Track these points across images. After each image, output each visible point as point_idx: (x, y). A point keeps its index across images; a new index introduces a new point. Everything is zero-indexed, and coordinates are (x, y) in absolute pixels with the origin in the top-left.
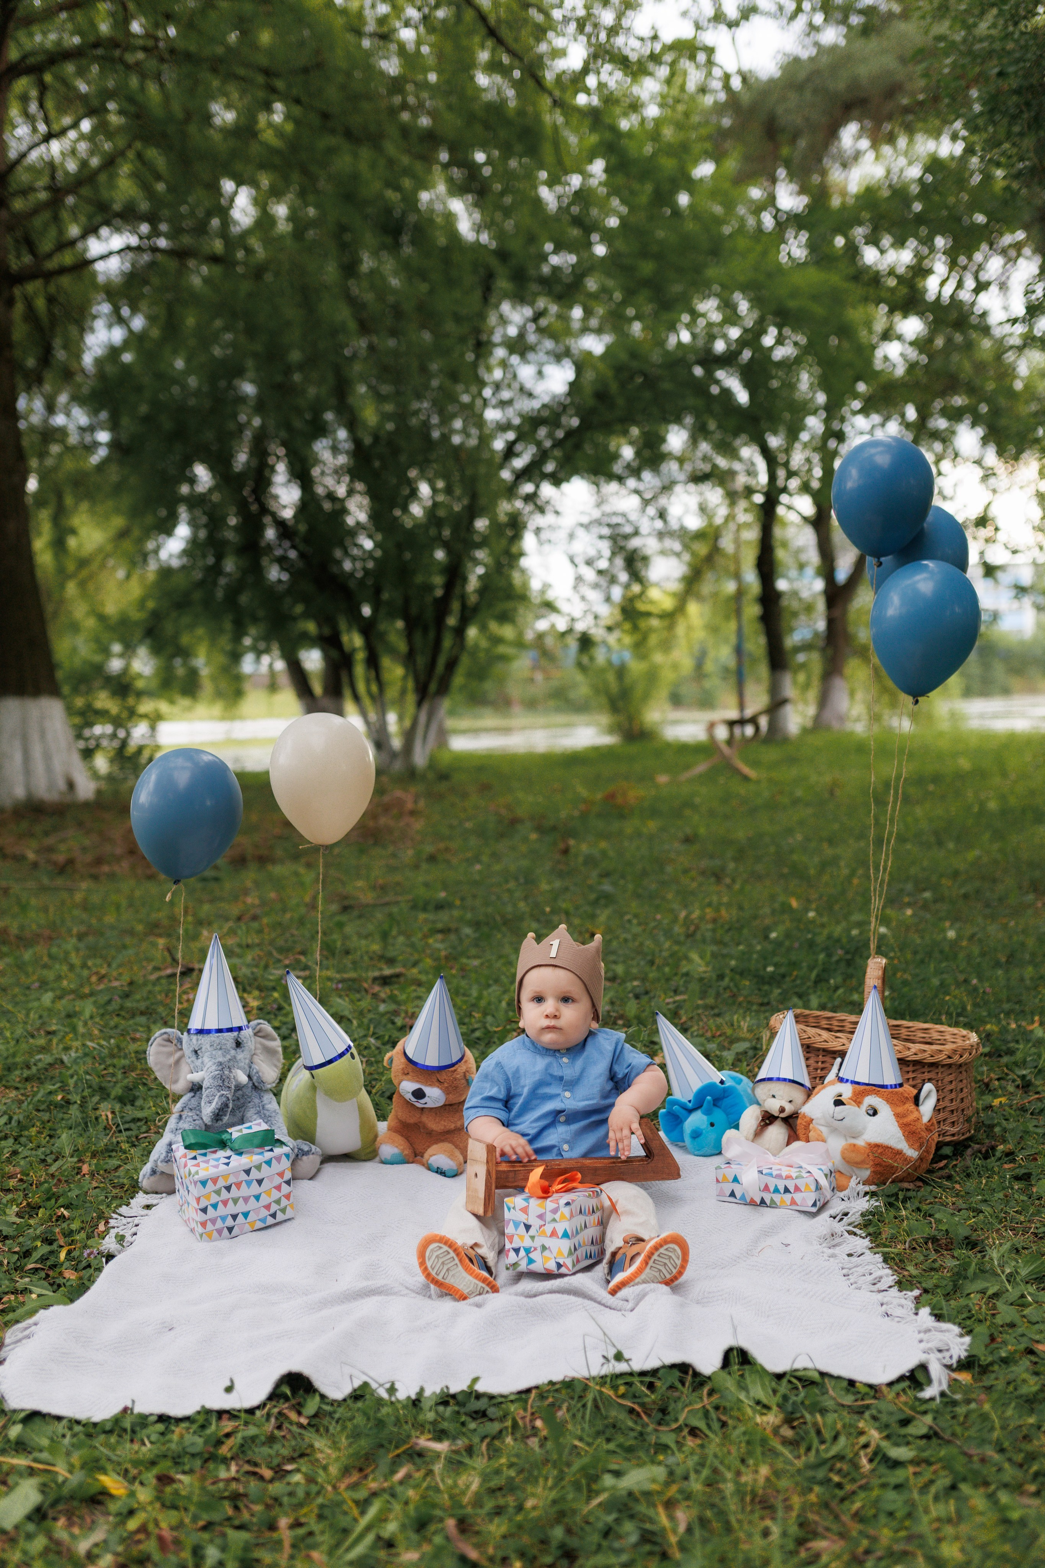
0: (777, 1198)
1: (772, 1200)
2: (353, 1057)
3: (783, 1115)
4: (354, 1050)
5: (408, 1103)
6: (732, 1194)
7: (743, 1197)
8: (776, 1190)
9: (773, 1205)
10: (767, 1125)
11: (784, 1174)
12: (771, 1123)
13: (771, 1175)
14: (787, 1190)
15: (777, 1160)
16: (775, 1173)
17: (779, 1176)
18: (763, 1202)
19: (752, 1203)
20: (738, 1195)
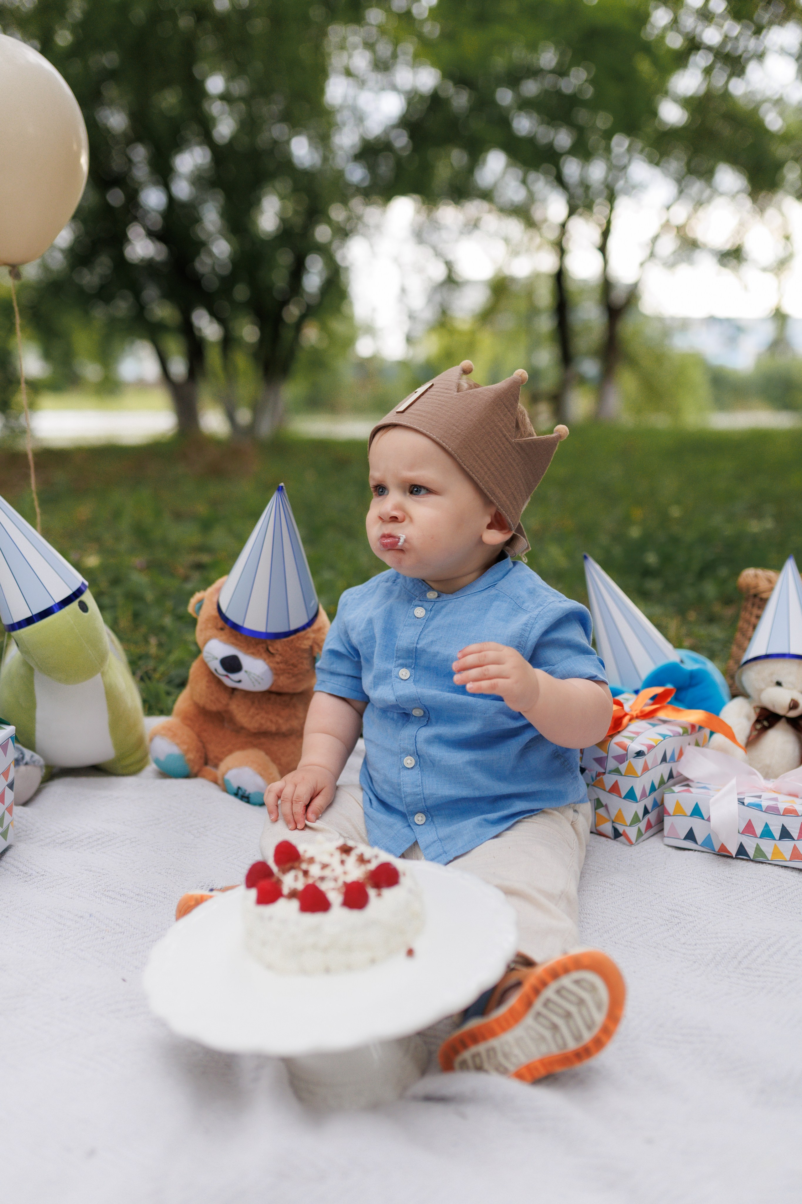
0: (767, 846)
1: (758, 849)
2: (84, 607)
3: (793, 714)
4: (88, 597)
5: (212, 677)
6: (690, 836)
7: (708, 842)
8: (767, 833)
9: (760, 859)
10: (765, 729)
11: (782, 807)
12: (771, 726)
13: (758, 807)
14: (785, 834)
15: (770, 784)
16: (765, 804)
17: (773, 810)
18: (742, 851)
19: (723, 854)
20: (700, 838)
